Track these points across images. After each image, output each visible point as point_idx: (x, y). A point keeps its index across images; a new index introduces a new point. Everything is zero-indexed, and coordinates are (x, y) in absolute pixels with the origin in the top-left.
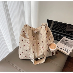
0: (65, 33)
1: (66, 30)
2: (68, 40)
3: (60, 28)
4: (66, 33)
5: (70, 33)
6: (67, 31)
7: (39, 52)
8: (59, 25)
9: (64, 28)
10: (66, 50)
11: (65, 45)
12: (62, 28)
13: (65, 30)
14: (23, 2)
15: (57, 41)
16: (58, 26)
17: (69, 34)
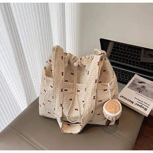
0: (138, 66)
1: (140, 60)
2: (144, 83)
3: (126, 57)
4: (140, 67)
5: (148, 66)
6: (141, 63)
7: (76, 109)
8: (124, 50)
9: (135, 55)
10: (143, 106)
11: (140, 92)
12: (132, 55)
13: (137, 59)
14: (47, 4)
15: (123, 85)
16: (122, 52)
17: (146, 68)
